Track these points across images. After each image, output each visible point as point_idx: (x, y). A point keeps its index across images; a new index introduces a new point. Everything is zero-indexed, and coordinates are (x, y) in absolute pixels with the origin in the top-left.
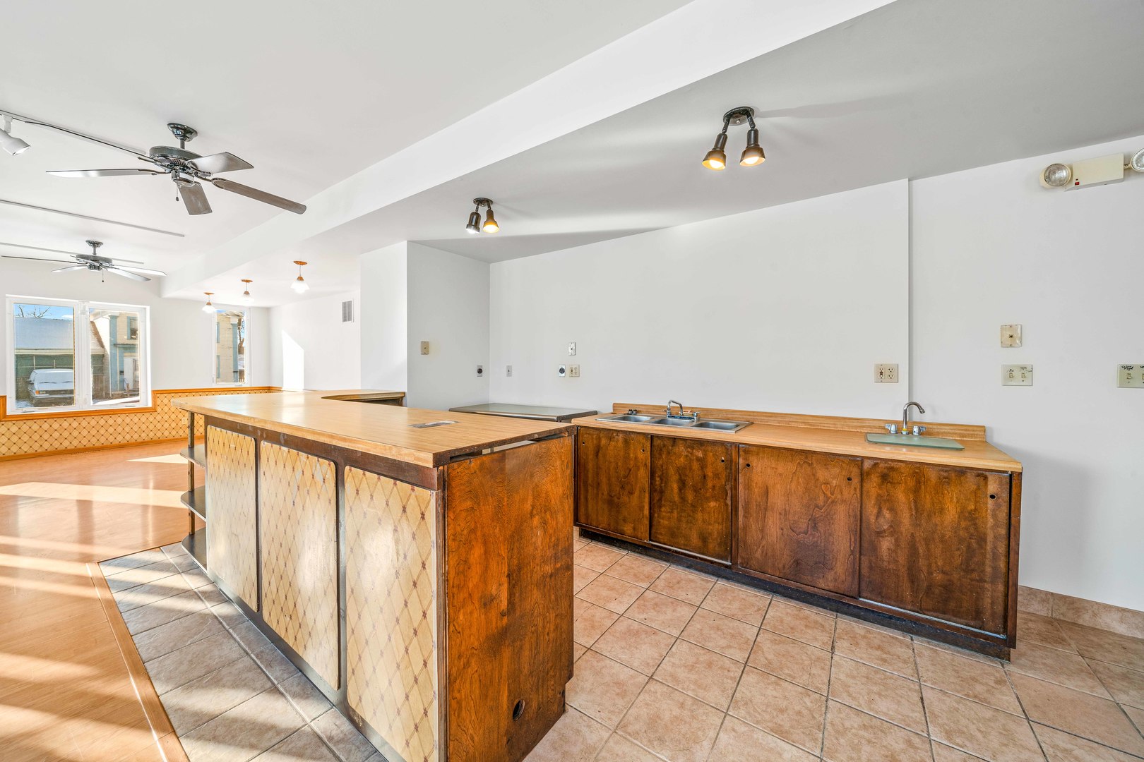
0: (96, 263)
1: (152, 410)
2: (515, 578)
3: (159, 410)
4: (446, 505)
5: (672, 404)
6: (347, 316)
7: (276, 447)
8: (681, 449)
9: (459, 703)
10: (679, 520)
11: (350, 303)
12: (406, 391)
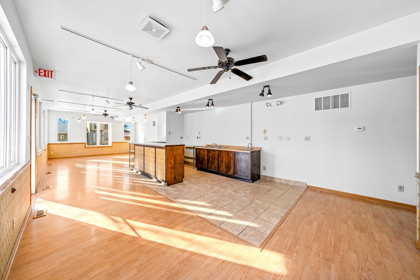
0: (106, 115)
1: (112, 147)
2: (175, 161)
3: (113, 147)
4: (166, 151)
5: (214, 144)
6: (154, 125)
7: (147, 147)
8: (212, 152)
9: (167, 172)
10: (211, 165)
11: (155, 122)
12: (166, 141)
